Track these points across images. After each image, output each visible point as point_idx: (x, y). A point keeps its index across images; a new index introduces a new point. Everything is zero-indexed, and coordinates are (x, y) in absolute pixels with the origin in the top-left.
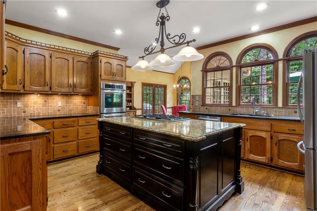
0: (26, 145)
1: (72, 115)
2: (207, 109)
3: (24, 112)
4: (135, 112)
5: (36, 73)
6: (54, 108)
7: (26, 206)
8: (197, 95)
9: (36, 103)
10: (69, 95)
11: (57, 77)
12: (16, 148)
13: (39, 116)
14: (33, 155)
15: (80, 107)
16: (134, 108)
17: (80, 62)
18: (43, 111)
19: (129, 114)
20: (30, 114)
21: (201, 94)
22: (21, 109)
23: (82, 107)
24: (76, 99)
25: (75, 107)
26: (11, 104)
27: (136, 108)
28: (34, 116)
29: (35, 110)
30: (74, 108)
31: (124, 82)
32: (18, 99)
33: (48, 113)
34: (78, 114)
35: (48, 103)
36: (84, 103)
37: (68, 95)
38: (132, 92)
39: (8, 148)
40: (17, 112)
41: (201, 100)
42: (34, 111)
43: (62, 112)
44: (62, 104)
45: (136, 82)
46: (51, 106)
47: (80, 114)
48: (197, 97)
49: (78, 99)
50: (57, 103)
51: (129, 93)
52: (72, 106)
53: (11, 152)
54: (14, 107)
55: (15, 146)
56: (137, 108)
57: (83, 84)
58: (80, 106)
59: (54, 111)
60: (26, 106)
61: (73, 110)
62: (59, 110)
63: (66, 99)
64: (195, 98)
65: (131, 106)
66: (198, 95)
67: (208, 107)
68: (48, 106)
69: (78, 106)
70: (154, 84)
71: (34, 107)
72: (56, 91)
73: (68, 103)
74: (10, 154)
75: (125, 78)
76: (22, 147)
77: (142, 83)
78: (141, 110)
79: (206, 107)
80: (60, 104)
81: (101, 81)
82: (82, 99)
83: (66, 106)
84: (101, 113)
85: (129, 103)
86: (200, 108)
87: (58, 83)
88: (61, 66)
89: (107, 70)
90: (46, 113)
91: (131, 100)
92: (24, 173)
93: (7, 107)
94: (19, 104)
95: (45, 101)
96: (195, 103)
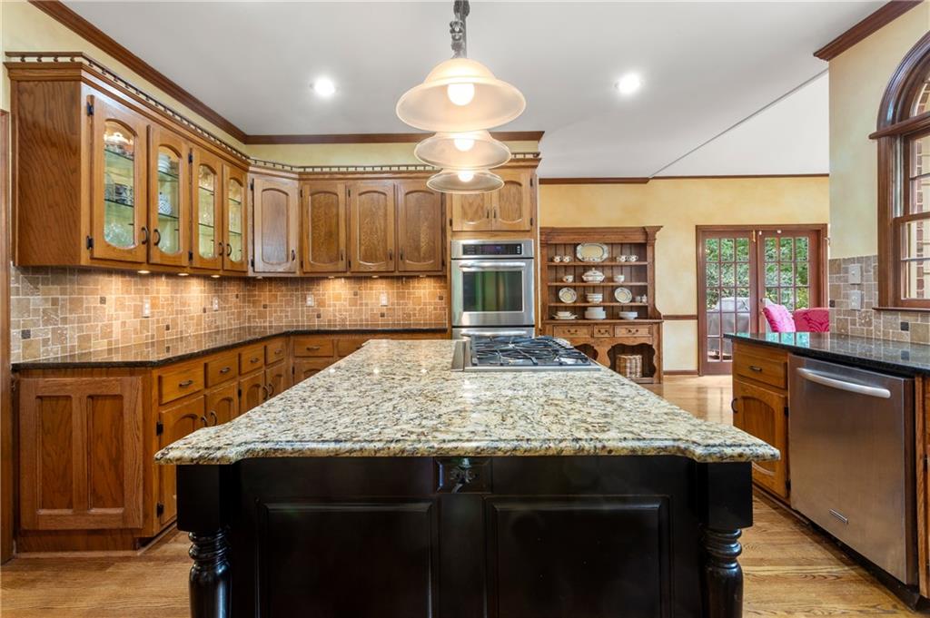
0: (113, 384)
1: (412, 327)
2: (905, 327)
3: (319, 316)
4: (655, 327)
5: (323, 234)
6: (372, 310)
7: (119, 507)
8: (852, 260)
9: (338, 298)
10: (404, 279)
11: (363, 237)
12: (99, 388)
13: (343, 325)
14: (126, 405)
15: (430, 308)
16: (657, 314)
17: (414, 194)
18: (350, 316)
19: (634, 331)
20: (329, 321)
21: (876, 253)
22: (313, 311)
23: (435, 309)
24: (419, 288)
25: (418, 308)
26: (297, 299)
27: (660, 314)
28: (335, 326)
29: (337, 314)
30: (415, 309)
31: (529, 234)
32: (308, 290)
33: (361, 320)
34: (425, 324)
35: (361, 298)
36: (441, 298)
37: (402, 277)
38: (649, 260)
39: (86, 384)
40: (308, 316)
41: (874, 283)
42: (335, 316)
43: (389, 320)
44: (388, 301)
45: (659, 228)
46: (367, 305)
47: (430, 324)
48: (854, 270)
49: (424, 288)
50: (378, 299)
51: (638, 263)
52: (411, 306)
53: (91, 392)
54: (302, 306)
55: (97, 383)
56: (663, 313)
57: (423, 250)
58: (430, 304)
59: (373, 315)
60: (321, 303)
61: (414, 315)
62: (382, 315)
63: (398, 288)
64: (846, 271)
65: (646, 307)
66: (860, 260)
67: (910, 319)
68: (361, 304)
69: (425, 304)
70: (757, 228)
71: (335, 305)
72: (361, 270)
73: (403, 298)
74: (91, 397)
75: (531, 220)
76: (107, 386)
77: (697, 226)
78: (696, 321)
79: (900, 318)
80: (384, 300)
81: (452, 236)
82: (434, 287)
83: (398, 304)
84: (454, 324)
85: (638, 298)
86: (869, 324)
87: (366, 251)
88: (371, 210)
89: (471, 205)
90: (356, 321)
91: (646, 287)
92: (114, 440)
93: (292, 307)
94: (310, 301)
95: (356, 294)
96: (847, 296)
